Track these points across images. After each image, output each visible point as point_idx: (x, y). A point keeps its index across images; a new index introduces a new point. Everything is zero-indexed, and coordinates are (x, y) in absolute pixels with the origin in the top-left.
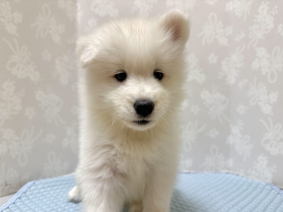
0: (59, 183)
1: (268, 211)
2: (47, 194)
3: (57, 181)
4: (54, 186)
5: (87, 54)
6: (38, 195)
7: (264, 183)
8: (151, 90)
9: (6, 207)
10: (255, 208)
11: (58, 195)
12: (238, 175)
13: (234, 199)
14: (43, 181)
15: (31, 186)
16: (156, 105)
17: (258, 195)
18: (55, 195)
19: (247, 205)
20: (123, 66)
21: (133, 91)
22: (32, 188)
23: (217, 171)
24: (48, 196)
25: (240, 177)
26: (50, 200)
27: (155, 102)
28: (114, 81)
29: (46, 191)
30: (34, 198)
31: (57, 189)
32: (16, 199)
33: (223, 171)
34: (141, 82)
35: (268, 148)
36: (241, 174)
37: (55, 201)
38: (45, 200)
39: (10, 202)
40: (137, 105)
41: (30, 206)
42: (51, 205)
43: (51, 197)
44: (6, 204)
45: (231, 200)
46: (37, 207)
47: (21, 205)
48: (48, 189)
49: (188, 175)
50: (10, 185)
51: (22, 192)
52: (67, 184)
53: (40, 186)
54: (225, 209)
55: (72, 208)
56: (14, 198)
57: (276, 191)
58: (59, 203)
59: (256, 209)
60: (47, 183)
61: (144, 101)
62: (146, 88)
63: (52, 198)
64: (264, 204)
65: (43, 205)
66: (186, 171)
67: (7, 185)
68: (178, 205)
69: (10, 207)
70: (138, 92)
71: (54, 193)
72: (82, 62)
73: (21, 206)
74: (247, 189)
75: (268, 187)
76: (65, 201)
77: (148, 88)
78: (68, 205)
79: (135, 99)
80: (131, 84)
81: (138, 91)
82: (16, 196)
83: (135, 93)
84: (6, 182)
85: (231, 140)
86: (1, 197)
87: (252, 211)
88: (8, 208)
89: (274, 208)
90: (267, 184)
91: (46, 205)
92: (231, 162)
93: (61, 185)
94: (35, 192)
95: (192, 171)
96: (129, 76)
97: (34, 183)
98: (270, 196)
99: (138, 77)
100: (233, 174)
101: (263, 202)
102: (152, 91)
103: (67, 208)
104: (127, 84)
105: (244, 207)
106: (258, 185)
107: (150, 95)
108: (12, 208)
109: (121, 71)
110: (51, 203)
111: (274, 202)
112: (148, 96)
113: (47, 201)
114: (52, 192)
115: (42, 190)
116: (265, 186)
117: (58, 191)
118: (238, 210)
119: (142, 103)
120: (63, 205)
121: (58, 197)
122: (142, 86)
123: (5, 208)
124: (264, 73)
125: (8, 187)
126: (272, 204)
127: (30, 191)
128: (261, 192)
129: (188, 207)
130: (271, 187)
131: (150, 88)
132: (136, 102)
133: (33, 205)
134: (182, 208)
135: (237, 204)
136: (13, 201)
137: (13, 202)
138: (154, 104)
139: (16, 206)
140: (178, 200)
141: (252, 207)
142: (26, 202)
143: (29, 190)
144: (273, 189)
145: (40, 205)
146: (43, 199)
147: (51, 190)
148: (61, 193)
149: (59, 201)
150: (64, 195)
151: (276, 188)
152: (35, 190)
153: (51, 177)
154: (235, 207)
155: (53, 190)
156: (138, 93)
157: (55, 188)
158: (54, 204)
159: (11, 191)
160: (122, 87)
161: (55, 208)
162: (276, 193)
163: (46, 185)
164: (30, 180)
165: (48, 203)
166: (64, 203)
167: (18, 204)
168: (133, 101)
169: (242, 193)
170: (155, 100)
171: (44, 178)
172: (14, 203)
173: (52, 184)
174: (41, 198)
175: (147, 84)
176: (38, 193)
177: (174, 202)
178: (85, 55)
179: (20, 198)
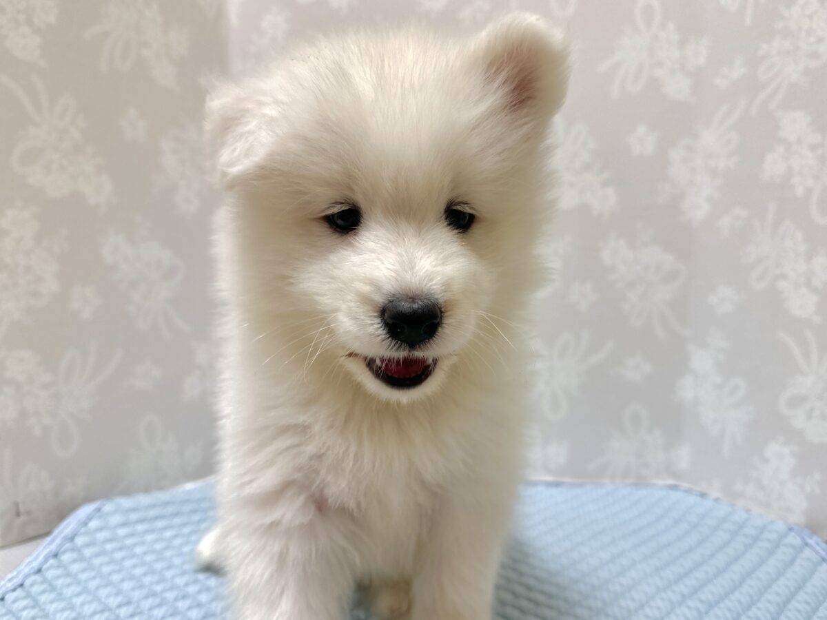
0: (170, 509)
1: (787, 617)
2: (135, 545)
3: (167, 504)
4: (157, 518)
5: (240, 146)
6: (109, 546)
7: (780, 526)
8: (435, 266)
9: (16, 581)
10: (749, 607)
11: (166, 548)
12: (703, 495)
13: (687, 574)
14: (125, 502)
15: (89, 518)
16: (450, 313)
17: (762, 561)
18: (158, 546)
19: (727, 595)
20: (351, 189)
21: (377, 268)
22: (93, 524)
23: (641, 482)
24: (139, 550)
25: (708, 503)
26: (143, 564)
27: (445, 302)
28: (324, 229)
29: (131, 535)
30: (97, 555)
31: (166, 528)
32: (44, 556)
33: (660, 482)
34: (404, 239)
35: (798, 420)
36: (715, 494)
37: (158, 566)
38: (128, 563)
39: (26, 566)
40: (389, 310)
41: (86, 581)
42: (147, 580)
43: (145, 553)
44: (15, 573)
45: (680, 578)
46: (106, 586)
47: (59, 577)
48: (140, 528)
49: (554, 491)
50: (28, 513)
51: (63, 535)
52: (194, 511)
53: (115, 520)
54: (659, 608)
55: (208, 589)
56: (38, 555)
57: (817, 553)
58: (168, 574)
59: (754, 609)
60: (134, 510)
61: (413, 299)
62: (421, 259)
63: (149, 558)
64: (778, 594)
65: (123, 580)
66: (549, 478)
67: (18, 514)
68: (520, 590)
69: (28, 582)
70: (395, 271)
71: (156, 541)
72: (224, 174)
73: (60, 582)
74: (728, 543)
75: (794, 539)
76: (187, 567)
77: (428, 258)
78: (196, 581)
79: (385, 291)
80: (371, 245)
81: (395, 268)
82: (45, 548)
83: (385, 276)
84: (17, 505)
85: (687, 390)
86: (4, 547)
87: (739, 615)
88: (21, 585)
89: (808, 608)
90: (791, 529)
91: (132, 578)
92: (684, 457)
93: (176, 514)
94: (101, 536)
95: (566, 480)
96: (367, 220)
97: (99, 510)
98: (796, 567)
99: (396, 223)
100: (688, 491)
101: (775, 588)
102: (439, 268)
103: (192, 589)
104: (360, 243)
105: (717, 603)
106: (763, 529)
107: (431, 280)
108: (32, 585)
109: (342, 203)
110: (145, 574)
111: (809, 588)
112: (425, 283)
113: (134, 566)
114: (149, 538)
115: (122, 532)
116: (783, 536)
117: (168, 534)
118: (698, 610)
119: (405, 306)
120: (180, 581)
121: (168, 554)
122: (406, 251)
123: (13, 587)
124: (800, 191)
125: (22, 518)
126: (801, 596)
127: (86, 533)
128: (771, 553)
129: (550, 596)
130: (803, 539)
131: (432, 258)
132: (387, 302)
133: (94, 578)
134: (530, 600)
135: (696, 591)
136: (35, 565)
137: (36, 568)
138: (443, 310)
139: (45, 581)
140: (521, 574)
141: (740, 602)
142: (75, 568)
143: (83, 530)
144: (806, 544)
145: (116, 578)
146: (123, 559)
147: (146, 532)
148: (178, 542)
149: (169, 568)
150: (186, 549)
151: (818, 544)
152: (100, 529)
153: (147, 490)
154: (690, 603)
155: (152, 531)
156: (394, 275)
157: (160, 524)
158: (156, 578)
159: (31, 531)
160: (345, 253)
161: (158, 588)
162: (816, 558)
163: (133, 517)
164: (88, 499)
165: (138, 571)
166: (183, 573)
167: (50, 574)
168: (380, 299)
169: (712, 556)
170: (445, 298)
171: (127, 492)
172: (39, 571)
173: (152, 513)
174: (119, 555)
175: (425, 245)
176: (110, 540)
177: (508, 580)
178: (234, 150)
179: (56, 555)
